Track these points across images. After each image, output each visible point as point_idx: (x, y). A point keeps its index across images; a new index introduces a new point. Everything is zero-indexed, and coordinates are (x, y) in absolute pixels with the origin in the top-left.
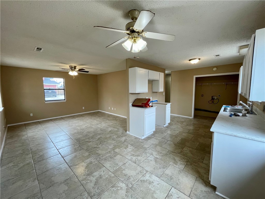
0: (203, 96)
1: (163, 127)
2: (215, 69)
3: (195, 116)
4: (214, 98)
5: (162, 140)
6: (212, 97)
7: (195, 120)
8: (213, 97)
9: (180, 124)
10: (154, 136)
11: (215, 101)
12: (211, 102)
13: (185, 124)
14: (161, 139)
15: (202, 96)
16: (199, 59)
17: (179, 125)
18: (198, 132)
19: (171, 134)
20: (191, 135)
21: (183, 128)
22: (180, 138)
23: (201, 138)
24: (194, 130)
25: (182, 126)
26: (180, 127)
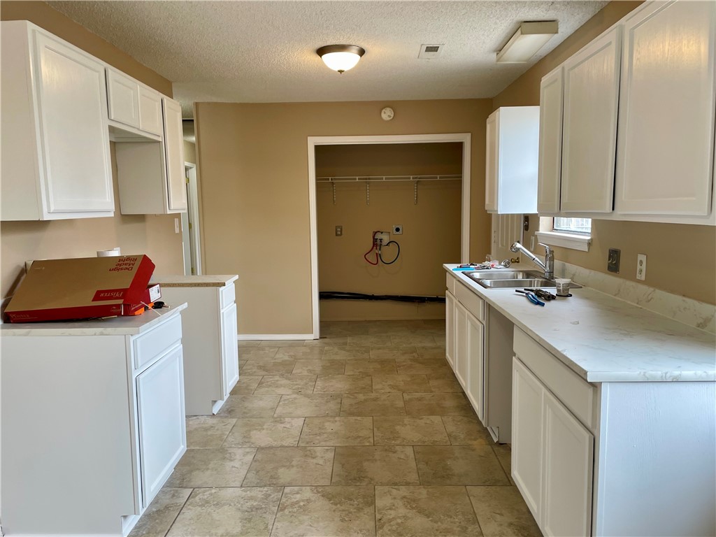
0: (341, 231)
1: (211, 421)
2: (387, 114)
3: (325, 327)
4: (381, 240)
5: (251, 498)
6: (375, 233)
7: (328, 344)
8: (379, 236)
9: (282, 375)
10: (188, 492)
11: (388, 253)
12: (372, 258)
13: (305, 373)
14: (239, 492)
15: (337, 235)
16: (362, 52)
17: (281, 386)
18: (376, 399)
19: (274, 444)
20: (359, 418)
21: (307, 396)
22: (327, 450)
23: (406, 422)
24: (356, 395)
25: (296, 387)
26: (295, 396)
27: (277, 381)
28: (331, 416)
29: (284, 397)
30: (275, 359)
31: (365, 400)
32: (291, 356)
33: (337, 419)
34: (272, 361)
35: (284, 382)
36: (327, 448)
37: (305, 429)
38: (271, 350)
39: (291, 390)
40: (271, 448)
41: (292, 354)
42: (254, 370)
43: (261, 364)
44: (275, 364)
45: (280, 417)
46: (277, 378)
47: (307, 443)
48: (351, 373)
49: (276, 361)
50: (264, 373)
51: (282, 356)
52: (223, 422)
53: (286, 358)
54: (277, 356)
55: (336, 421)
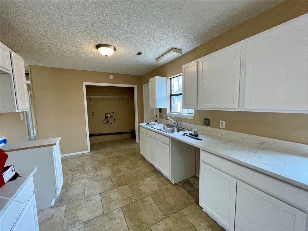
1: (51, 212)
2: (111, 77)
3: (93, 147)
4: (108, 116)
9: (81, 172)
13: (91, 169)
15: (93, 115)
17: (83, 178)
18: (124, 175)
19: (92, 217)
20: (123, 187)
21: (96, 181)
22: (118, 211)
23: (141, 184)
24: (116, 175)
25: (90, 177)
26: (91, 182)
27: (80, 176)
28: (111, 189)
29: (87, 184)
30: (75, 164)
31: (121, 177)
32: (82, 162)
33: (114, 190)
34: (74, 166)
35: (84, 175)
36: (117, 210)
37: (103, 201)
38: (72, 160)
39: (88, 180)
40: (91, 220)
41: (82, 160)
42: (67, 172)
43: (70, 168)
44: (76, 167)
45: (88, 197)
46: (79, 174)
47: (108, 210)
48: (109, 165)
49: (76, 165)
50: (73, 173)
51: (78, 162)
52: (59, 210)
53: (80, 163)
54: (76, 163)
55: (114, 192)
